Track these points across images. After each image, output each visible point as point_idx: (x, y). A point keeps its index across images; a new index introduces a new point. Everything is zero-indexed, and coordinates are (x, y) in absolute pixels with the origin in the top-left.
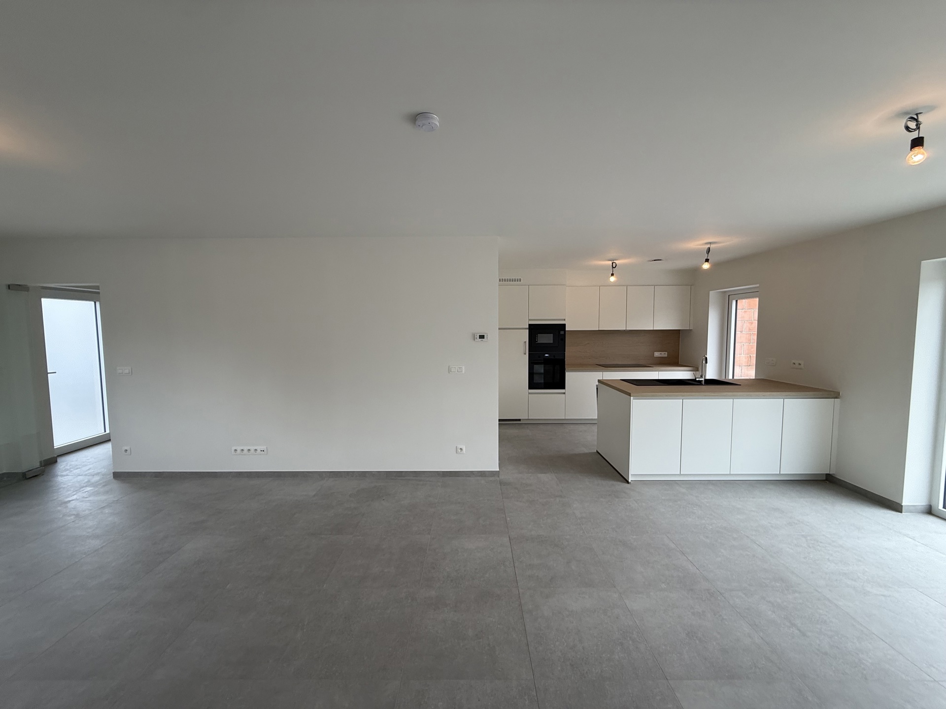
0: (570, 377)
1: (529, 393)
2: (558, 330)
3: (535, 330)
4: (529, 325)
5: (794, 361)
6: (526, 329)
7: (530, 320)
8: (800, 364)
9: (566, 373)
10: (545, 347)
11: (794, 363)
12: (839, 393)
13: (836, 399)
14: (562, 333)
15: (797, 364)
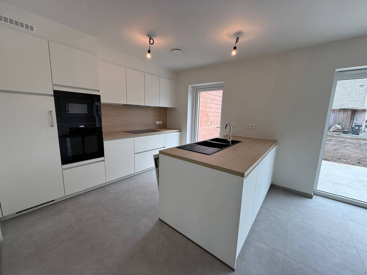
0: (108, 145)
1: (63, 169)
8: (252, 126)
9: (104, 142)
11: (248, 126)
14: (97, 103)
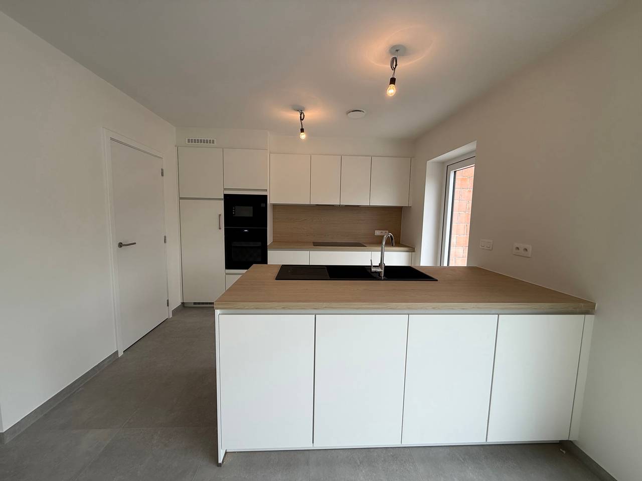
1: (227, 274)
2: (258, 202)
3: (231, 201)
4: (225, 195)
5: (517, 245)
6: (222, 199)
7: (225, 189)
8: (526, 250)
9: (268, 251)
10: (245, 221)
11: (518, 248)
12: (593, 305)
13: (587, 316)
14: (263, 205)
15: (521, 250)
